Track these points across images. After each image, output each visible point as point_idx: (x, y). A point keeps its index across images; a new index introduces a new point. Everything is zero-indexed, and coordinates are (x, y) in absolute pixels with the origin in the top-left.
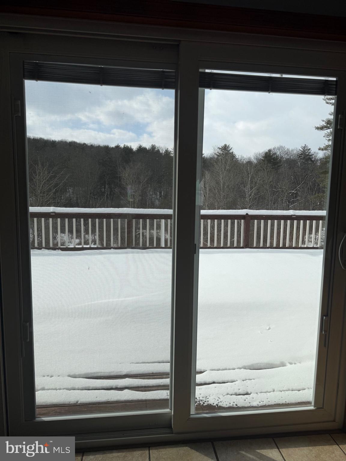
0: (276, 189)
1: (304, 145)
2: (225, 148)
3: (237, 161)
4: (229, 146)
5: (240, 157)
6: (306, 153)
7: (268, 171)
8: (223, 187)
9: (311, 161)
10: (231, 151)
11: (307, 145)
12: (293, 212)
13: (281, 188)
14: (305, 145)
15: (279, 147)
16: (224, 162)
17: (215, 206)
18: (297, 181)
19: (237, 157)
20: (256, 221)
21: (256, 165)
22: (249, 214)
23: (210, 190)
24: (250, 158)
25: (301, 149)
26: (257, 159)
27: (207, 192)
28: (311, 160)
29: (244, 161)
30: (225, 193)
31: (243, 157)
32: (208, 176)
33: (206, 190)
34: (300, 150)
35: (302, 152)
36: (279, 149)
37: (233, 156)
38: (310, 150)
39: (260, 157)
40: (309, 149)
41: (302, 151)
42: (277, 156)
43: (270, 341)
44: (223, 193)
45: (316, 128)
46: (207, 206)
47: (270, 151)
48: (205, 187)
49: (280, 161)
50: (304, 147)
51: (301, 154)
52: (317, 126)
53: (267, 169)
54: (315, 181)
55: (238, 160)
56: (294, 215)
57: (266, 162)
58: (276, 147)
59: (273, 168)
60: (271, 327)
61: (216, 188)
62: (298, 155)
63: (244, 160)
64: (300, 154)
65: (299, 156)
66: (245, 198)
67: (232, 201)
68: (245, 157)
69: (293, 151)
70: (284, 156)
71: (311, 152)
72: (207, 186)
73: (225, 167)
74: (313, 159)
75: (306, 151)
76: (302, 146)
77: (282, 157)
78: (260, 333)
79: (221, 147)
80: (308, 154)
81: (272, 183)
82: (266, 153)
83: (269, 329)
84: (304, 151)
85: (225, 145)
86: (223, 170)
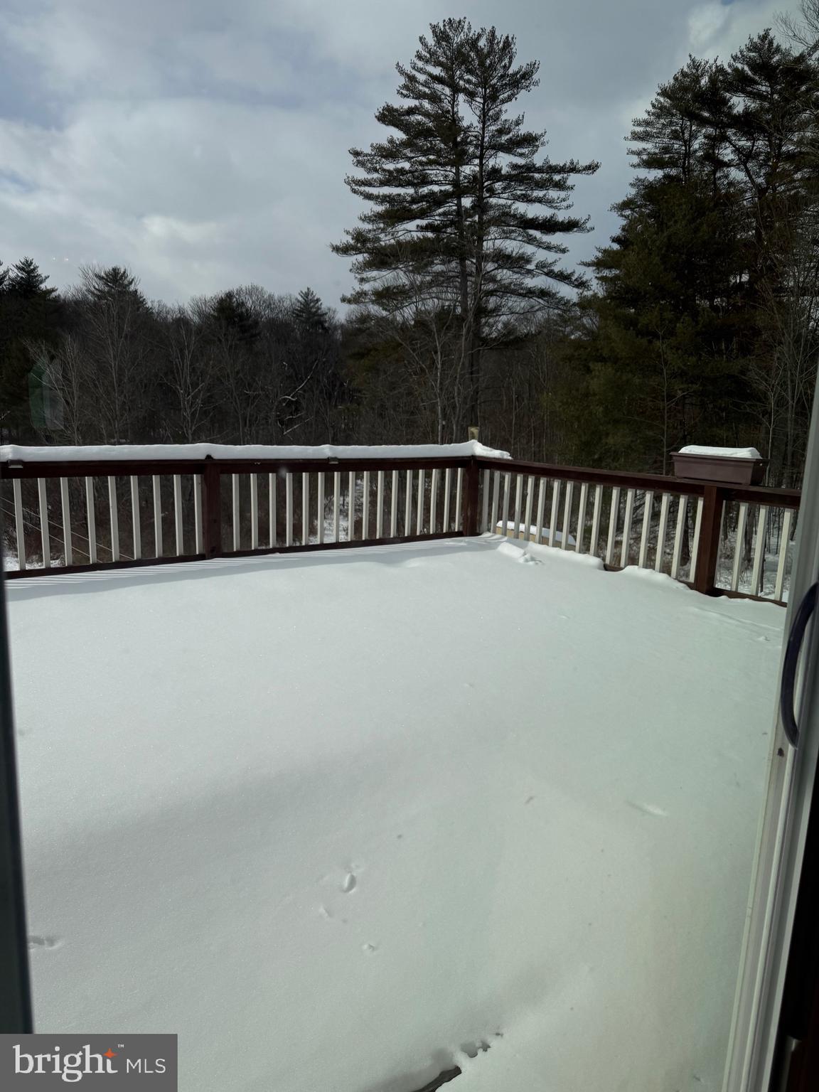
0: (254, 391)
1: (305, 290)
2: (116, 279)
3: (148, 312)
4: (125, 272)
5: (156, 305)
6: (311, 308)
7: (231, 347)
8: (120, 381)
9: (323, 328)
10: (132, 288)
11: (311, 290)
12: (330, 449)
13: (263, 389)
14: (308, 289)
15: (250, 287)
16: (115, 314)
17: (100, 431)
18: (296, 374)
19: (149, 305)
20: (235, 478)
21: (199, 330)
22: (216, 456)
23: (81, 386)
24: (181, 311)
25: (300, 299)
26: (200, 313)
27: (73, 393)
28: (323, 326)
29: (169, 316)
30: (125, 396)
31: (165, 306)
32: (73, 347)
33: (71, 387)
34: (299, 301)
35: (302, 306)
36: (251, 295)
37: (136, 300)
38: (319, 303)
39: (209, 310)
40: (318, 300)
41: (301, 303)
42: (247, 310)
43: (371, 946)
44: (120, 396)
45: (334, 248)
46: (78, 429)
47: (230, 295)
48: (68, 380)
49: (256, 323)
50: (307, 295)
51: (300, 311)
52: (334, 244)
53: (227, 340)
54: (334, 374)
55: (152, 313)
56: (335, 459)
57: (224, 323)
58: (244, 288)
59: (240, 340)
60: (355, 875)
61: (99, 382)
62: (293, 313)
63: (168, 313)
64: (296, 310)
65: (297, 315)
66: (180, 410)
67: (144, 418)
68: (169, 305)
69: (283, 302)
70: (263, 313)
71: (322, 306)
72: (73, 375)
73: (120, 329)
74: (326, 325)
75: (311, 303)
76: (301, 292)
77: (258, 314)
78: (327, 915)
79: (103, 274)
80: (316, 312)
81: (241, 375)
82: (221, 301)
83: (353, 882)
84: (307, 304)
85: (114, 270)
86: (116, 335)
